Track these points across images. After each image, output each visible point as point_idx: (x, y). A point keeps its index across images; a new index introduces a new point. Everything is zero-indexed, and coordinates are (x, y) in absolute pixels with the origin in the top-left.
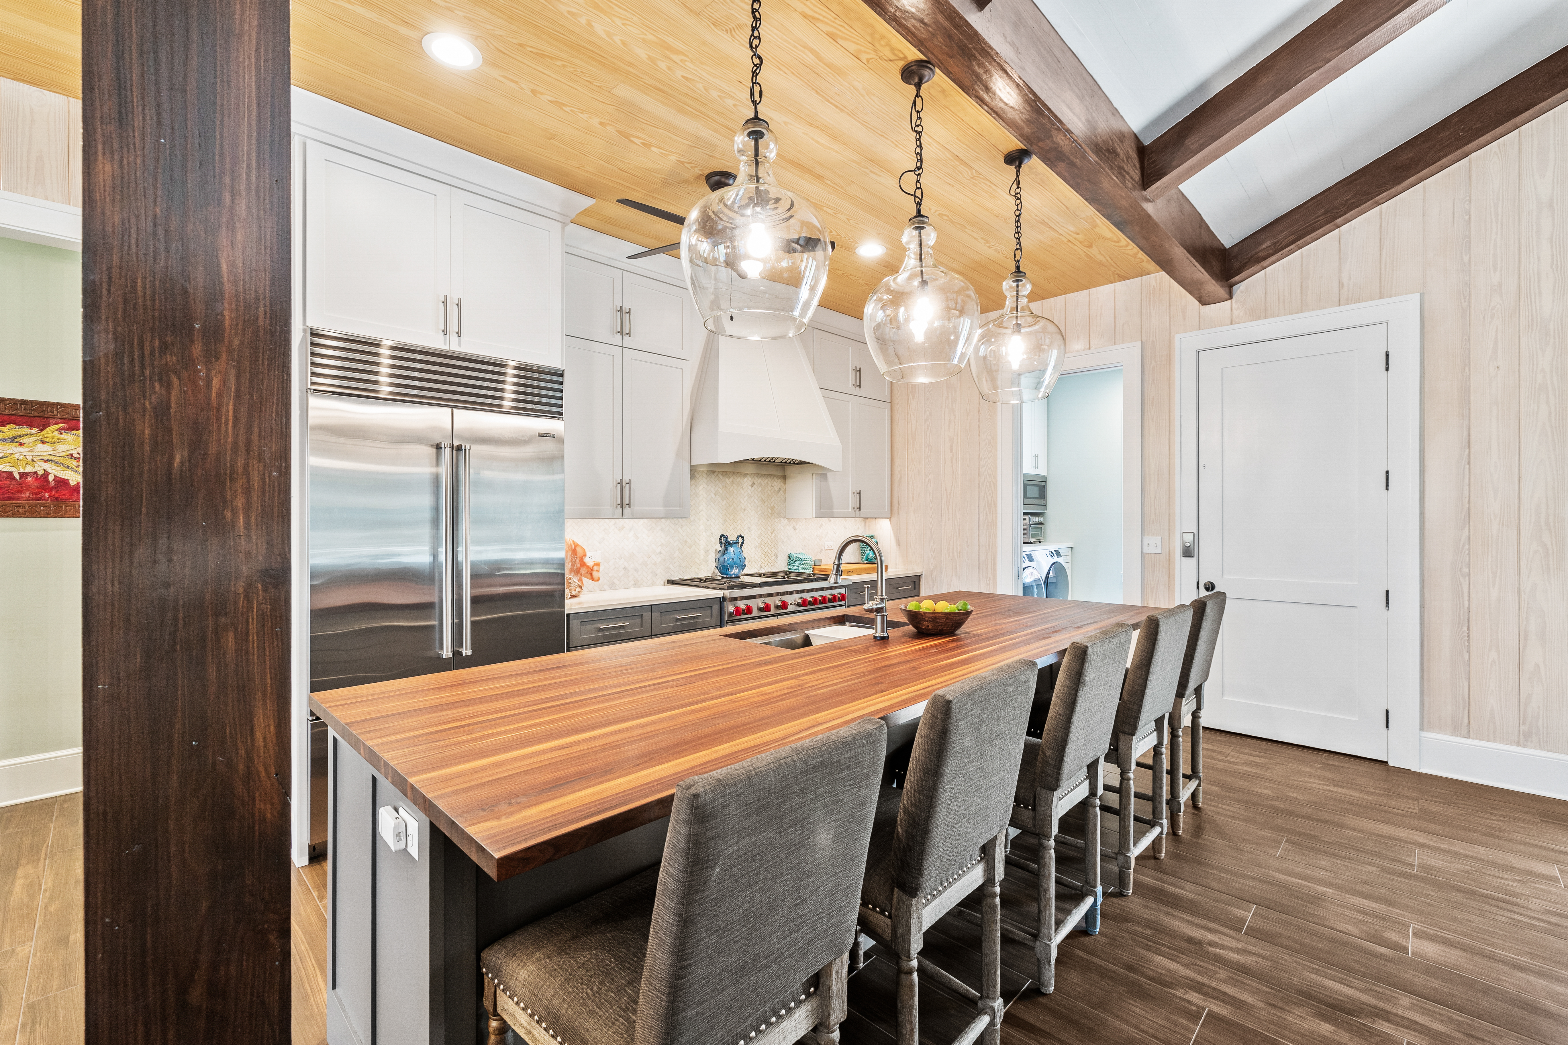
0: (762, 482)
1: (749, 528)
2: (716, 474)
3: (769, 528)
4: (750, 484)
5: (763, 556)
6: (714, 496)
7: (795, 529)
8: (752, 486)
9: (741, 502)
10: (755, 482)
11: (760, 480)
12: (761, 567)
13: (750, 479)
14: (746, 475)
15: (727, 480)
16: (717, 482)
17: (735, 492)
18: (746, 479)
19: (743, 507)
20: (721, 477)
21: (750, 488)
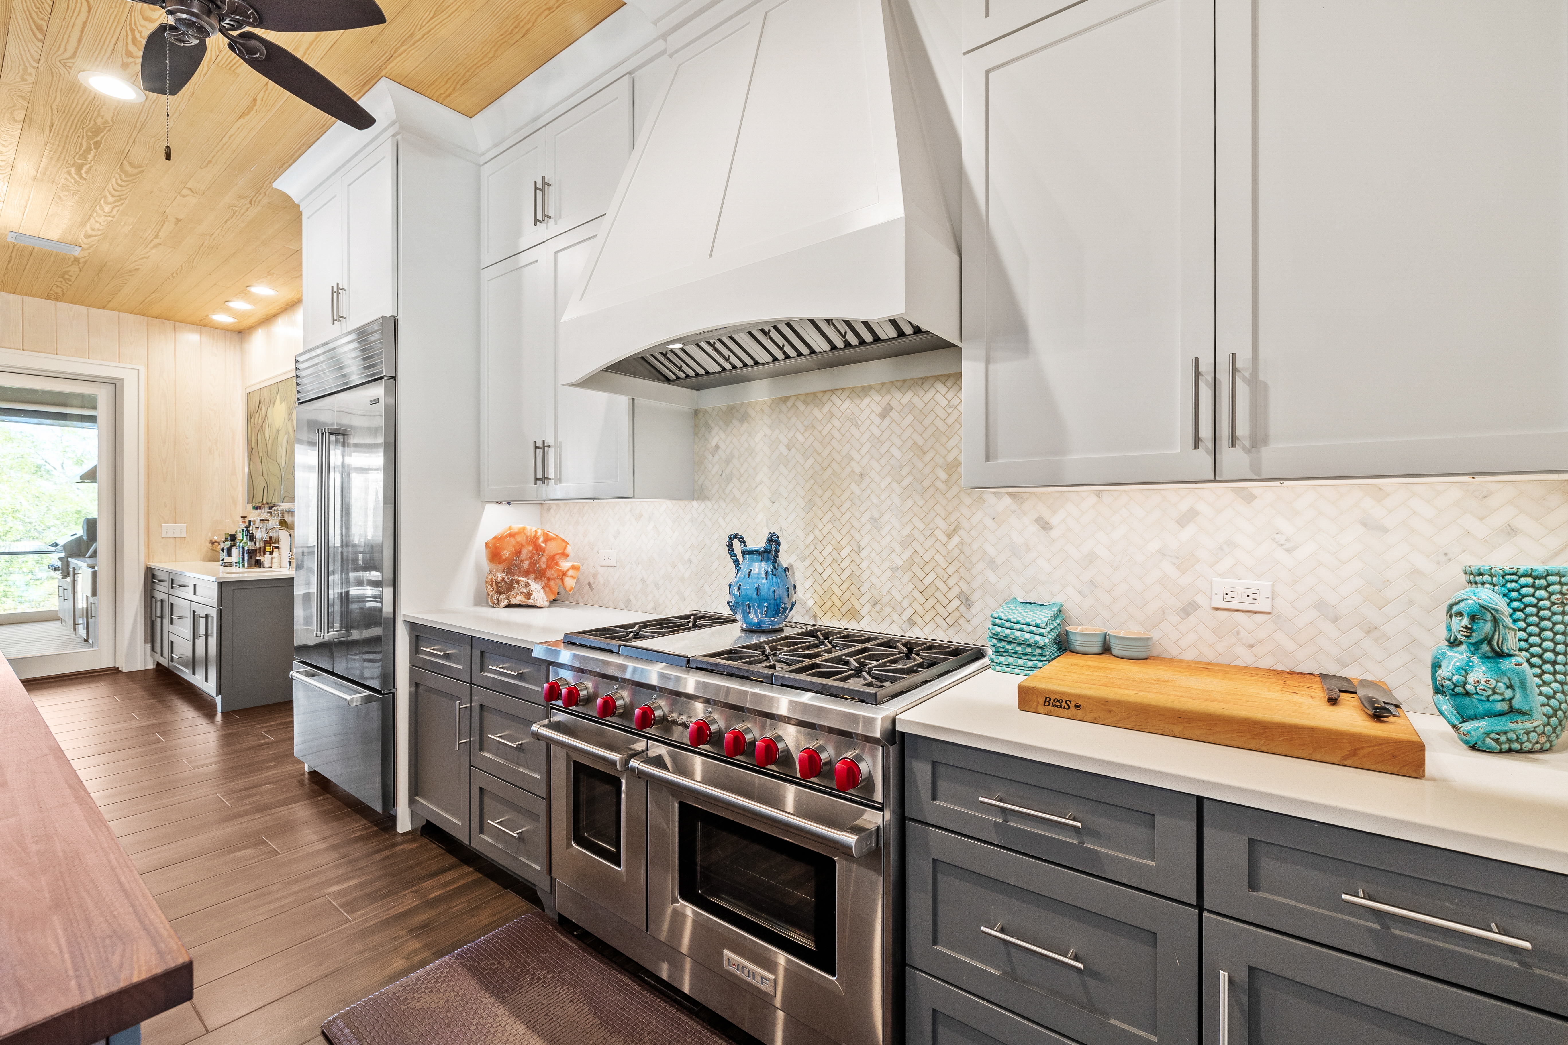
0: (916, 400)
1: (874, 520)
2: (789, 404)
3: (939, 521)
4: (878, 410)
5: (916, 593)
6: (785, 451)
7: (1045, 526)
8: (883, 416)
9: (852, 459)
10: (894, 403)
11: (909, 395)
12: (912, 623)
13: (877, 398)
14: (865, 390)
15: (817, 413)
16: (794, 419)
17: (838, 436)
18: (867, 400)
19: (858, 470)
20: (802, 407)
21: (878, 420)
